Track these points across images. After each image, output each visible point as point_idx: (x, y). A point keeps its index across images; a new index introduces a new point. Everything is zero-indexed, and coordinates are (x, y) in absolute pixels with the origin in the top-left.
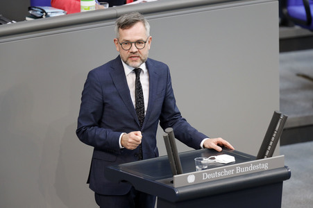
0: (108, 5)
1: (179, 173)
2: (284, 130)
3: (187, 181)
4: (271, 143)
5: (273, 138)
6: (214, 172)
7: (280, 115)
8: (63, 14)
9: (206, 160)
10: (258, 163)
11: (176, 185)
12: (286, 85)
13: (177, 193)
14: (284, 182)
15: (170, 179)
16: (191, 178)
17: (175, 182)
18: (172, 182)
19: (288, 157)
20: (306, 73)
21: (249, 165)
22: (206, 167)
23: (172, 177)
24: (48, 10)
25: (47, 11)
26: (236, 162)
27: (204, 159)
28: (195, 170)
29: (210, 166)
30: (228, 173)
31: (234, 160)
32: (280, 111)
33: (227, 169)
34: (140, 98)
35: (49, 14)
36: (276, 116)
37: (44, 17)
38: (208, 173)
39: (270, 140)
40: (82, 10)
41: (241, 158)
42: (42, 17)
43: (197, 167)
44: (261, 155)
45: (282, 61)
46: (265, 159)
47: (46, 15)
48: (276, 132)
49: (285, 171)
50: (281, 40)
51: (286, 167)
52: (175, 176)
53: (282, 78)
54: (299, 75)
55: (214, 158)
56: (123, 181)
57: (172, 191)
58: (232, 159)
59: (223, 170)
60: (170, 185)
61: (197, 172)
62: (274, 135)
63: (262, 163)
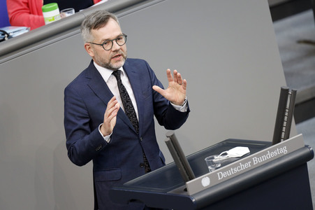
0: (73, 11)
1: (191, 179)
2: (297, 105)
3: (202, 186)
4: (285, 124)
5: (286, 118)
6: (229, 168)
7: (287, 90)
8: (27, 31)
9: (218, 158)
10: (275, 149)
11: (191, 192)
12: (288, 56)
13: (194, 200)
14: (308, 163)
15: (183, 187)
16: (205, 181)
17: (189, 189)
18: (186, 190)
19: (306, 135)
20: (308, 38)
21: (266, 153)
22: (219, 165)
23: (185, 184)
24: (9, 30)
25: (8, 32)
26: (251, 153)
27: (215, 157)
28: (208, 171)
29: (224, 164)
30: (245, 166)
31: (249, 151)
32: (288, 85)
33: (243, 163)
34: (127, 102)
35: (11, 34)
36: (284, 93)
37: (6, 39)
38: (223, 171)
39: (283, 121)
40: (47, 23)
41: (255, 147)
42: (4, 40)
43: (209, 167)
44: (277, 139)
45: (277, 31)
46: (282, 142)
47: (9, 36)
48: (287, 110)
49: (307, 151)
50: (272, 8)
51: (307, 146)
52: (187, 183)
53: (282, 49)
54: (300, 42)
55: (226, 154)
56: (133, 201)
57: (188, 199)
58: (246, 150)
59: (238, 164)
60: (185, 194)
61: (210, 173)
62: (287, 114)
63: (279, 147)
